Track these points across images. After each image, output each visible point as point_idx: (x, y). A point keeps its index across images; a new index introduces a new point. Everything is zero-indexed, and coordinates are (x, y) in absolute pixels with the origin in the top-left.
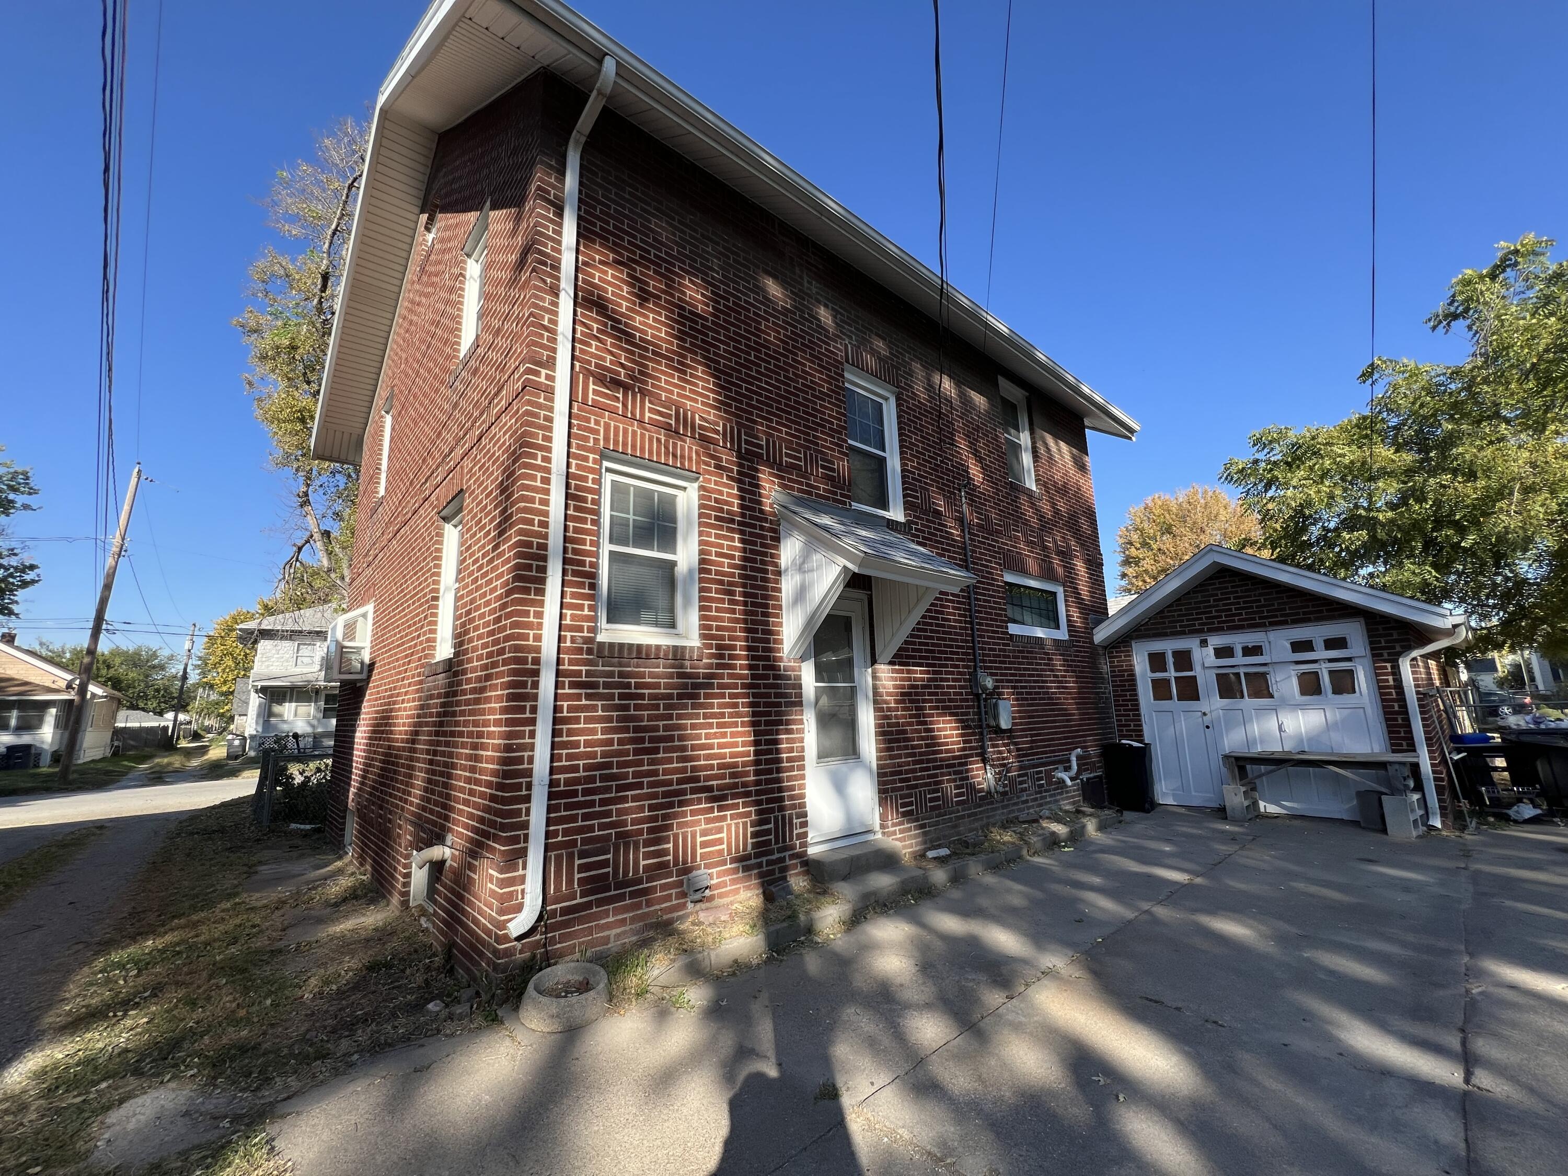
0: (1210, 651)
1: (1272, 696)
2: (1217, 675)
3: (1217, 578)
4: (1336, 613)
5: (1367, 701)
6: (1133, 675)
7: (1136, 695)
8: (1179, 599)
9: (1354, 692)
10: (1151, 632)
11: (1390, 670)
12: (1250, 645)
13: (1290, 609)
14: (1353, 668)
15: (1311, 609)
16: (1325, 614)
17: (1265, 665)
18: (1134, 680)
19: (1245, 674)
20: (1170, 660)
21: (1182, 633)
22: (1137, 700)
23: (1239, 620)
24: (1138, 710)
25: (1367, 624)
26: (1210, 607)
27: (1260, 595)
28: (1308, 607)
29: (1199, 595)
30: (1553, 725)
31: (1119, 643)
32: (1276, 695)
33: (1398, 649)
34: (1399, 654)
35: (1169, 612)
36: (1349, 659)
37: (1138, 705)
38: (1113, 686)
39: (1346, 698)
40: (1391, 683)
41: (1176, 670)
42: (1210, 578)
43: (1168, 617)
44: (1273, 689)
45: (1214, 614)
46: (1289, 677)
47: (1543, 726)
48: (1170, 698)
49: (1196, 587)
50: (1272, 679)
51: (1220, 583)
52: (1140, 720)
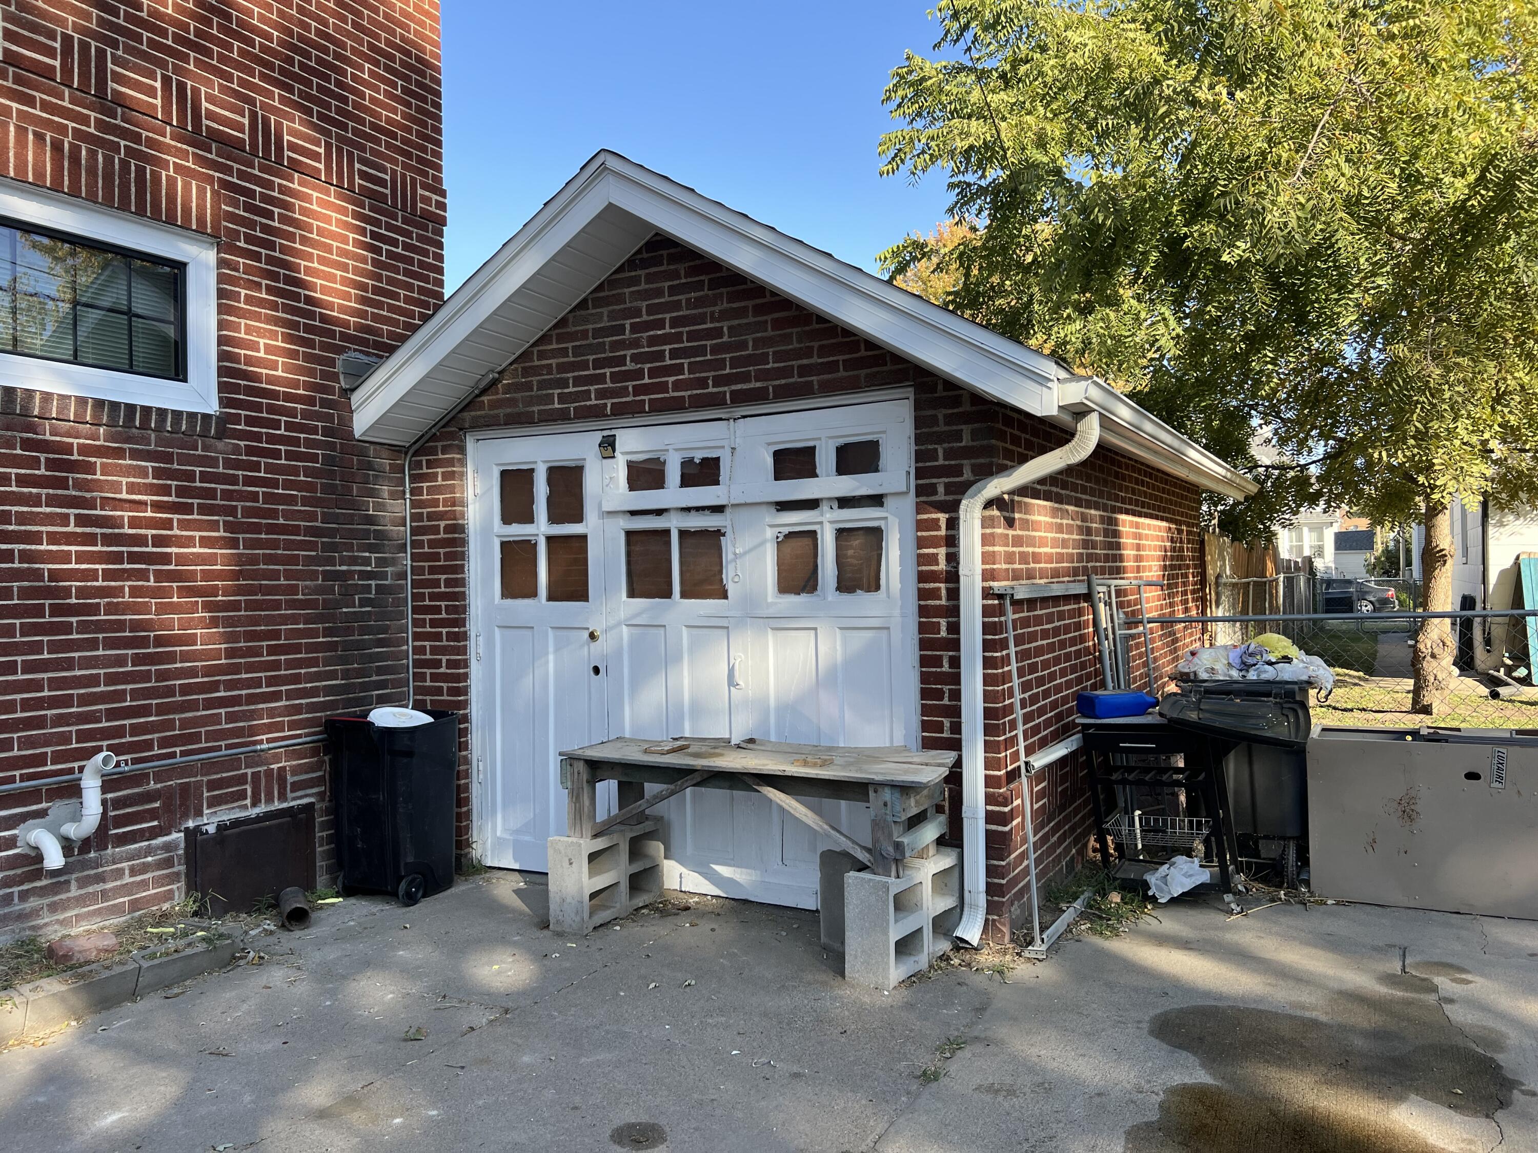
0: (619, 470)
1: (725, 597)
2: (629, 534)
3: (645, 264)
4: (863, 372)
5: (897, 612)
6: (461, 529)
7: (462, 583)
8: (562, 322)
9: (878, 588)
10: (501, 412)
11: (943, 532)
12: (698, 456)
13: (778, 357)
14: (882, 524)
15: (815, 360)
16: (842, 373)
17: (718, 509)
18: (463, 542)
19: (683, 533)
20: (541, 489)
21: (562, 417)
22: (462, 596)
23: (677, 386)
24: (461, 623)
25: (918, 406)
26: (621, 345)
27: (725, 315)
28: (808, 353)
29: (605, 311)
30: (1269, 673)
31: (434, 438)
32: (731, 588)
33: (967, 475)
34: (962, 489)
35: (542, 355)
36: (877, 500)
37: (464, 609)
38: (414, 557)
39: (862, 601)
40: (942, 565)
41: (554, 519)
42: (631, 264)
43: (536, 371)
44: (729, 576)
45: (630, 366)
46: (763, 543)
47: (1252, 675)
48: (533, 594)
49: (600, 288)
50: (730, 547)
51: (650, 279)
52: (464, 650)
